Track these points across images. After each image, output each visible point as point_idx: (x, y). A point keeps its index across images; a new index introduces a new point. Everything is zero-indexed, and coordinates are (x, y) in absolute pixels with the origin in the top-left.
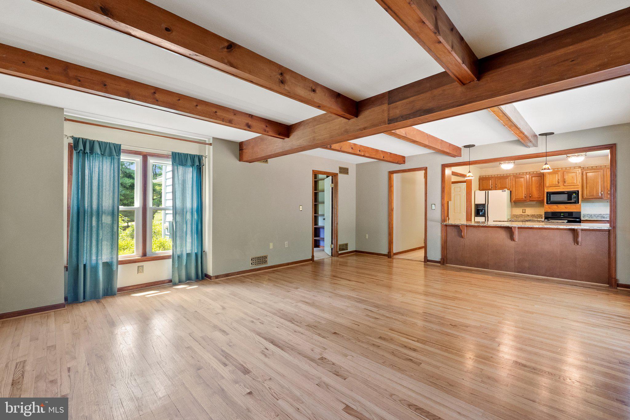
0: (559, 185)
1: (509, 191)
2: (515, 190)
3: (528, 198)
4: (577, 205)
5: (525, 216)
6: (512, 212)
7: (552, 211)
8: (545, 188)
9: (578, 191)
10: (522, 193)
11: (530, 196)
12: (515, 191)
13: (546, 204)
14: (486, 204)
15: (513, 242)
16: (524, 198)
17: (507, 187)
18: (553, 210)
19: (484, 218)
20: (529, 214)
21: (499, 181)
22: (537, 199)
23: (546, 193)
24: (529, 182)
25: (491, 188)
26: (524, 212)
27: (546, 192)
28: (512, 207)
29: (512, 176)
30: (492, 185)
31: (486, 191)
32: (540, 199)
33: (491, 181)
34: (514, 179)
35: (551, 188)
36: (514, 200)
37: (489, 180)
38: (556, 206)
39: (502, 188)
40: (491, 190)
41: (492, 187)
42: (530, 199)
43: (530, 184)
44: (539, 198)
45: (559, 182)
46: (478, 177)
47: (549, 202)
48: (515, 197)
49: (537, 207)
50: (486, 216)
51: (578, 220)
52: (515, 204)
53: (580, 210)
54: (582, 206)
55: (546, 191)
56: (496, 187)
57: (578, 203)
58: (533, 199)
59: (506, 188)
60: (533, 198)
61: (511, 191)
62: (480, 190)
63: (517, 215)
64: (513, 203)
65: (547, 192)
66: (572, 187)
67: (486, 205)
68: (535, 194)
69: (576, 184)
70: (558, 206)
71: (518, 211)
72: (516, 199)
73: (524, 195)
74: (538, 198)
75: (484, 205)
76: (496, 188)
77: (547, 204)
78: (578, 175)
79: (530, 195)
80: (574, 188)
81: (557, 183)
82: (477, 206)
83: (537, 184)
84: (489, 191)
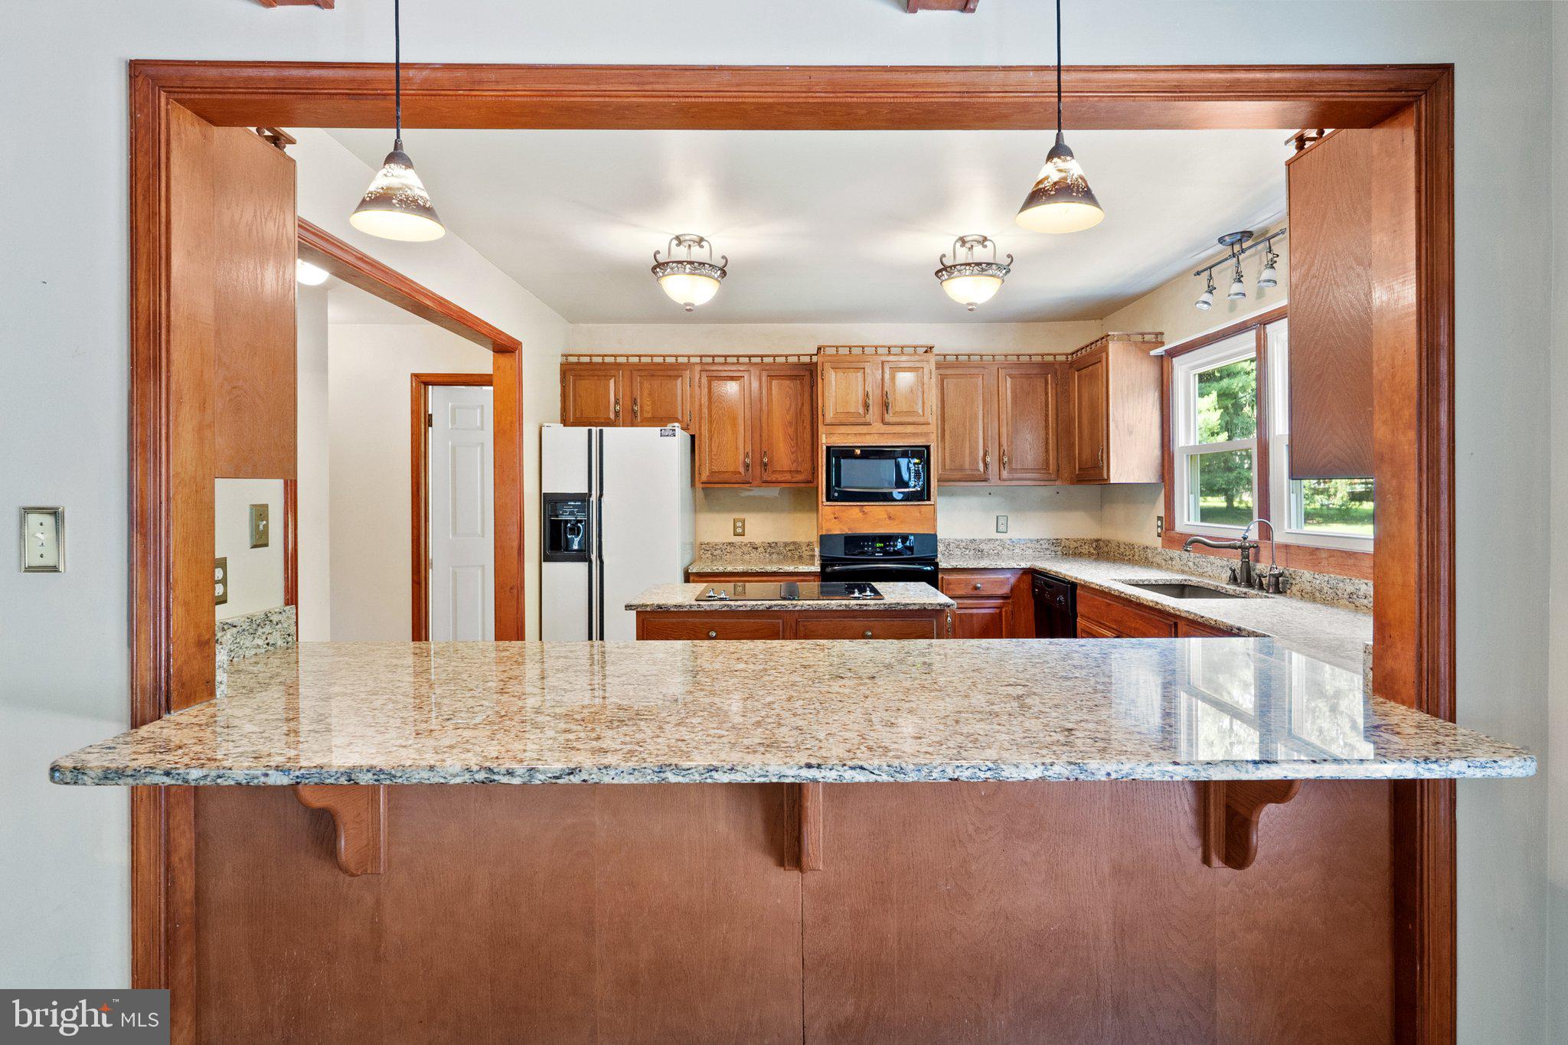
0: (869, 418)
1: (686, 436)
2: (710, 431)
3: (758, 470)
4: (924, 506)
5: (745, 549)
6: (695, 533)
7: (847, 531)
8: (822, 429)
9: (928, 448)
10: (737, 448)
11: (766, 465)
12: (711, 439)
13: (824, 499)
14: (590, 495)
15: (787, 879)
16: (742, 470)
17: (680, 418)
18: (850, 529)
19: (584, 566)
20: (758, 541)
21: (646, 385)
22: (788, 477)
23: (825, 453)
24: (761, 400)
25: (612, 416)
26: (739, 530)
27: (824, 448)
28: (696, 509)
29: (698, 368)
30: (617, 402)
31: (594, 429)
32: (800, 477)
33: (612, 382)
34: (704, 380)
35: (843, 429)
36: (704, 478)
37: (608, 377)
38: (857, 510)
39: (659, 419)
40: (615, 426)
41: (617, 413)
42: (765, 478)
43: (765, 408)
44: (797, 472)
45: (866, 406)
46: (559, 360)
47: (839, 494)
48: (711, 462)
49: (783, 511)
50: (594, 557)
51: (929, 568)
52: (706, 496)
53: (935, 527)
54: (938, 507)
55: (824, 441)
56: (634, 413)
57: (929, 499)
58: (774, 477)
59: (676, 420)
60: (774, 472)
61: (693, 437)
62: (565, 422)
63: (715, 547)
64: (700, 494)
65: (828, 448)
66: (910, 429)
67: (594, 498)
68: (783, 455)
69: (921, 420)
70: (866, 509)
71: (718, 528)
72: (712, 473)
73: (741, 457)
74: (790, 472)
75: (583, 499)
76: (632, 419)
77: (828, 499)
78: (926, 378)
79: (766, 460)
80: (915, 435)
81: (861, 411)
82: (551, 503)
83: (788, 411)
84: (606, 429)
